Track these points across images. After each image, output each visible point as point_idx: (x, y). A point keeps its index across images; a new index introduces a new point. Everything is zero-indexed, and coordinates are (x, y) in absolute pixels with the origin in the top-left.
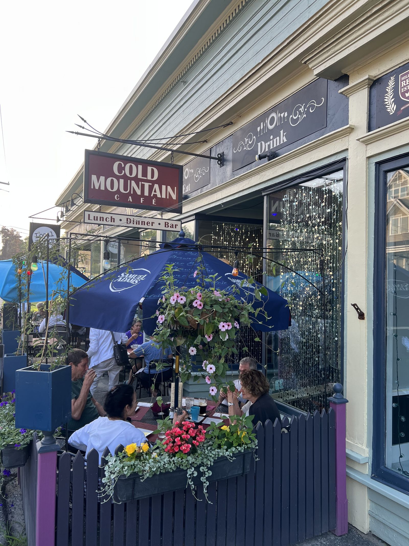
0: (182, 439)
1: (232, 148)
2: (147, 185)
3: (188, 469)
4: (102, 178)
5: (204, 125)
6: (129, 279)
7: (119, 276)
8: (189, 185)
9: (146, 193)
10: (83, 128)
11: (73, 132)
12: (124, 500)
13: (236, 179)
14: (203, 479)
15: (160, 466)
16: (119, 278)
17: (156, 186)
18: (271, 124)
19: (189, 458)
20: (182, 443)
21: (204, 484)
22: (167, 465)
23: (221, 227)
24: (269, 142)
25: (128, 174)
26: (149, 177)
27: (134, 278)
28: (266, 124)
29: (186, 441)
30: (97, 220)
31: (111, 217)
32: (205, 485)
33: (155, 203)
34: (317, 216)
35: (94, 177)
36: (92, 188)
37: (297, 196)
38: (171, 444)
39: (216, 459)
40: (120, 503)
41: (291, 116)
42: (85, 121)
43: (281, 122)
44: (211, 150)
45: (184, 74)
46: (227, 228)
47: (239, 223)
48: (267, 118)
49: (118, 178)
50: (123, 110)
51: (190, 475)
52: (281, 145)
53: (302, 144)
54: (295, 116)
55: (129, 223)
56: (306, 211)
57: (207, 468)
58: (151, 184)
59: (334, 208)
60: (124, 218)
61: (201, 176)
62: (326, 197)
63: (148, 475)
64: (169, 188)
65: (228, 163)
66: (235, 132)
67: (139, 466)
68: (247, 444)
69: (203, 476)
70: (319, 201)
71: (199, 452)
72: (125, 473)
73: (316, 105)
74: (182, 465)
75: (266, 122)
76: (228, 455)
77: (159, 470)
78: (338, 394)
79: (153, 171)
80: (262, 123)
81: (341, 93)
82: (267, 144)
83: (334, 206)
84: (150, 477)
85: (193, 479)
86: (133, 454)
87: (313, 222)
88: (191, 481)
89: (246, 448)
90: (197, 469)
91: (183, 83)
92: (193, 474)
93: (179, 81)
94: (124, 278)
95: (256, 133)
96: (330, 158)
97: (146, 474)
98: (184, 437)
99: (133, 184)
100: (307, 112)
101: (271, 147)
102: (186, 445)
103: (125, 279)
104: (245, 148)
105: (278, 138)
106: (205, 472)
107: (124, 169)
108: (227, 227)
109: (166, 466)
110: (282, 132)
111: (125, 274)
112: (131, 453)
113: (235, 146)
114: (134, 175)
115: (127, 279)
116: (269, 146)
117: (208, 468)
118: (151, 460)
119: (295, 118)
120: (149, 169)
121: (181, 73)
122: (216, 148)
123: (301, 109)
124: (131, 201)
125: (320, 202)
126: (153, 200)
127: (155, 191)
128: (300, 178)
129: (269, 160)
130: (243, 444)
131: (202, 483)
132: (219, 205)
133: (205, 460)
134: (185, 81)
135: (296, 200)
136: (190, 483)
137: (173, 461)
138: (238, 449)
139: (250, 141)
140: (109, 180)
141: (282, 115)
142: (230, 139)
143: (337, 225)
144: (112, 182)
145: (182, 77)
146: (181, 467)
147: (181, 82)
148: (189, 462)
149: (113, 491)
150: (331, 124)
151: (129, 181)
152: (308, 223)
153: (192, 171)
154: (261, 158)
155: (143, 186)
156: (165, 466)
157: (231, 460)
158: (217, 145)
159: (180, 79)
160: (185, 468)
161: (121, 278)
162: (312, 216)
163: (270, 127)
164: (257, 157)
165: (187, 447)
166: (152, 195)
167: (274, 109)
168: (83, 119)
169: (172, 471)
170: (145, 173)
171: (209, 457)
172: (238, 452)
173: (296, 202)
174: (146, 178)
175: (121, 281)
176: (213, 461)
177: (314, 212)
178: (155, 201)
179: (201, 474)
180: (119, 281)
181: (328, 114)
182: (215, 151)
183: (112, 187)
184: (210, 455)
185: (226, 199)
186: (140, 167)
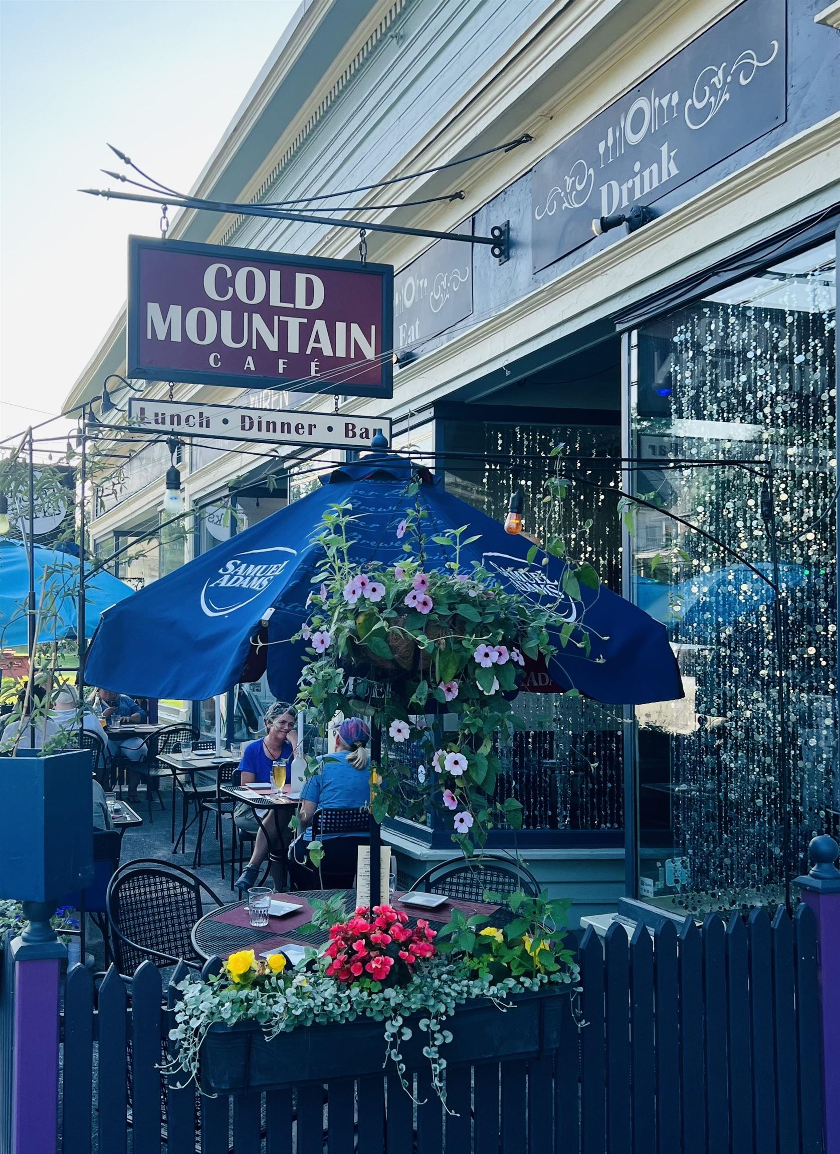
0: (370, 945)
1: (530, 208)
2: (294, 324)
3: (386, 1019)
4: (175, 311)
5: (452, 150)
6: (248, 579)
7: (221, 571)
8: (418, 323)
9: (293, 347)
10: (124, 179)
11: (96, 193)
12: (223, 1087)
13: (542, 291)
14: (429, 1052)
15: (312, 1006)
16: (223, 575)
17: (320, 326)
18: (635, 131)
19: (390, 992)
20: (372, 954)
21: (433, 1066)
22: (331, 1005)
23: (509, 438)
24: (631, 181)
25: (243, 296)
26: (301, 303)
27: (258, 574)
28: (623, 134)
29: (381, 950)
30: (163, 423)
31: (201, 414)
32: (435, 1069)
33: (316, 372)
34: (768, 378)
35: (153, 310)
36: (149, 337)
37: (713, 327)
38: (342, 956)
39: (464, 1002)
40: (215, 1096)
41: (689, 102)
42: (128, 161)
43: (661, 119)
44: (474, 220)
45: (399, 16)
46: (527, 439)
47: (563, 425)
48: (623, 116)
49: (217, 307)
50: (235, 130)
51: (393, 1035)
52: (662, 185)
53: (722, 176)
54: (700, 100)
55: (247, 427)
56: (739, 366)
57: (437, 1024)
58: (305, 321)
59: (815, 351)
60: (235, 417)
61: (448, 296)
62: (793, 322)
63: (282, 1026)
64: (355, 328)
65: (520, 252)
66: (539, 162)
67: (259, 1002)
68: (549, 973)
69: (428, 1045)
70: (772, 336)
71: (416, 980)
72: (226, 1016)
73: (756, 63)
74: (372, 1010)
75: (622, 126)
76: (494, 995)
77: (311, 1016)
78: (825, 866)
79: (309, 285)
80: (610, 130)
81: (823, 22)
82: (625, 188)
83: (816, 345)
84: (289, 1030)
85: (404, 1048)
86: (245, 976)
87: (759, 394)
88: (399, 1053)
89: (545, 981)
90: (411, 1021)
91: (395, 41)
92: (400, 1034)
93: (385, 35)
94: (236, 577)
95: (594, 162)
96: (795, 211)
97: (277, 1023)
98: (375, 938)
99: (258, 321)
100: (734, 86)
101: (638, 195)
102: (382, 958)
103: (238, 579)
104: (566, 205)
105: (655, 167)
106: (433, 1032)
107: (232, 282)
108: (528, 436)
109: (330, 1008)
110: (664, 149)
111: (236, 566)
112: (242, 972)
113: (538, 202)
114: (259, 298)
115: (242, 578)
116: (631, 191)
117: (440, 1023)
118: (290, 991)
119: (699, 106)
120: (301, 279)
121: (391, 11)
122: (489, 212)
123: (715, 80)
124: (253, 368)
125: (777, 338)
126: (313, 364)
127: (317, 340)
128: (717, 274)
129: (631, 230)
130: (539, 971)
131: (427, 1062)
132: (500, 371)
133: (432, 1002)
134: (402, 33)
135: (709, 338)
136: (393, 1057)
137: (349, 997)
138: (522, 983)
139: (580, 184)
140: (193, 314)
141: (665, 102)
142: (525, 184)
143: (825, 396)
144: (201, 318)
145: (394, 23)
146: (368, 1014)
147: (392, 37)
148: (389, 1004)
149: (197, 1064)
150: (799, 114)
151: (246, 315)
152: (744, 400)
153: (424, 283)
154: (606, 226)
155: (284, 326)
156: (326, 1008)
157: (503, 1007)
158: (491, 204)
159: (389, 29)
160: (380, 1018)
161: (226, 578)
162: (756, 376)
163: (634, 139)
164: (595, 226)
165: (383, 964)
166: (308, 352)
167: (640, 87)
168: (121, 156)
169: (344, 1022)
170: (288, 293)
171: (444, 997)
172: (523, 990)
173: (711, 342)
174: (291, 306)
175: (229, 585)
176: (454, 1005)
177: (761, 367)
178: (316, 366)
179: (424, 1038)
180: (223, 584)
181: (789, 86)
182: (484, 220)
183: (202, 334)
184: (447, 990)
185: (516, 351)
186: (275, 275)
